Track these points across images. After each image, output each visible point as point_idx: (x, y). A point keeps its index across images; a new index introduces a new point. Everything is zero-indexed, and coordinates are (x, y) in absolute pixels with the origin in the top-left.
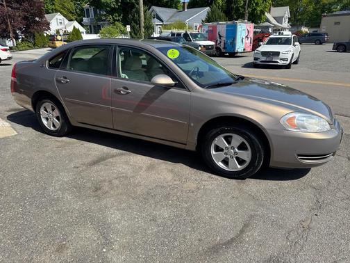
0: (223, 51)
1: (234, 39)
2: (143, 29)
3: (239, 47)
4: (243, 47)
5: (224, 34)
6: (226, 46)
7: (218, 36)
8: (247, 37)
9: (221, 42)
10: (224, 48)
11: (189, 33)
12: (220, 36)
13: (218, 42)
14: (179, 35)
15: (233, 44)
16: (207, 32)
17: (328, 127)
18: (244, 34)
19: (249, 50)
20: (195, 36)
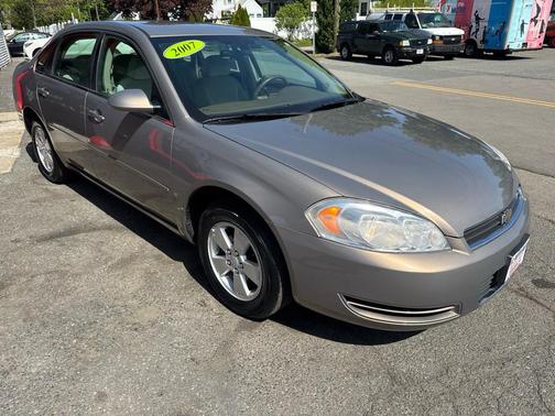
0: (480, 46)
1: (505, 24)
2: (338, 8)
3: (514, 40)
4: (524, 39)
5: (485, 14)
6: (487, 37)
7: (473, 17)
8: (534, 20)
9: (478, 30)
10: (483, 41)
11: (416, 12)
12: (478, 19)
13: (473, 30)
14: (398, 16)
15: (502, 33)
16: (453, 11)
17: (439, 242)
18: (528, 15)
19: (535, 45)
20: (428, 19)
